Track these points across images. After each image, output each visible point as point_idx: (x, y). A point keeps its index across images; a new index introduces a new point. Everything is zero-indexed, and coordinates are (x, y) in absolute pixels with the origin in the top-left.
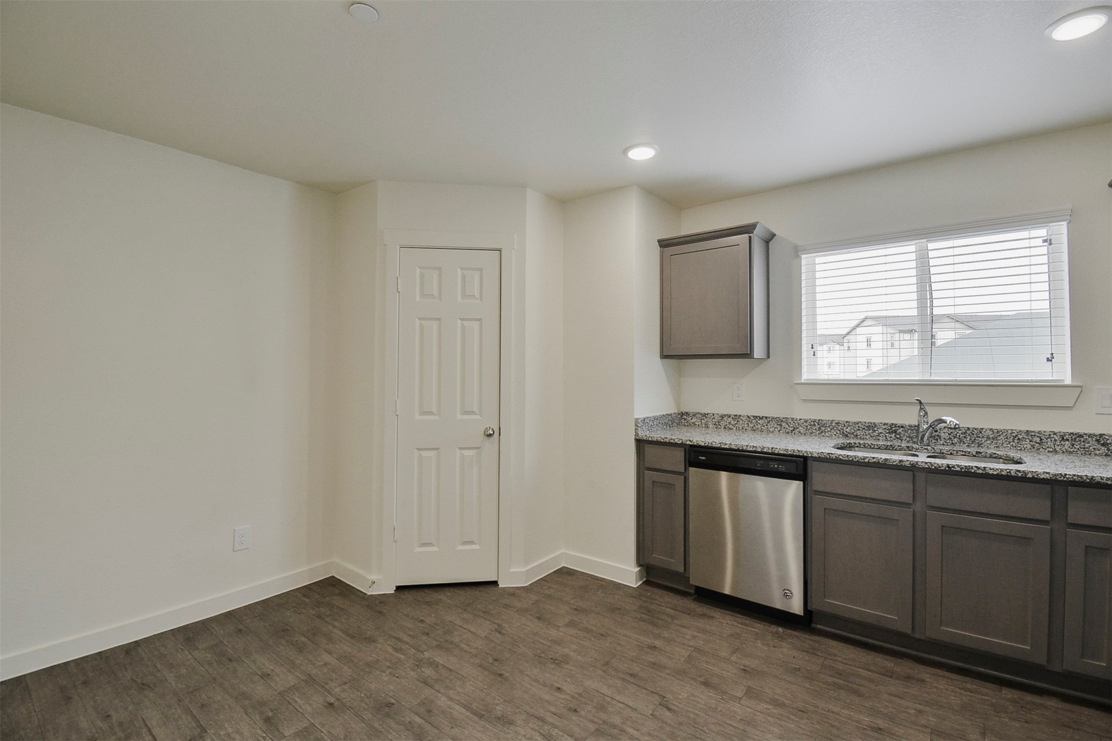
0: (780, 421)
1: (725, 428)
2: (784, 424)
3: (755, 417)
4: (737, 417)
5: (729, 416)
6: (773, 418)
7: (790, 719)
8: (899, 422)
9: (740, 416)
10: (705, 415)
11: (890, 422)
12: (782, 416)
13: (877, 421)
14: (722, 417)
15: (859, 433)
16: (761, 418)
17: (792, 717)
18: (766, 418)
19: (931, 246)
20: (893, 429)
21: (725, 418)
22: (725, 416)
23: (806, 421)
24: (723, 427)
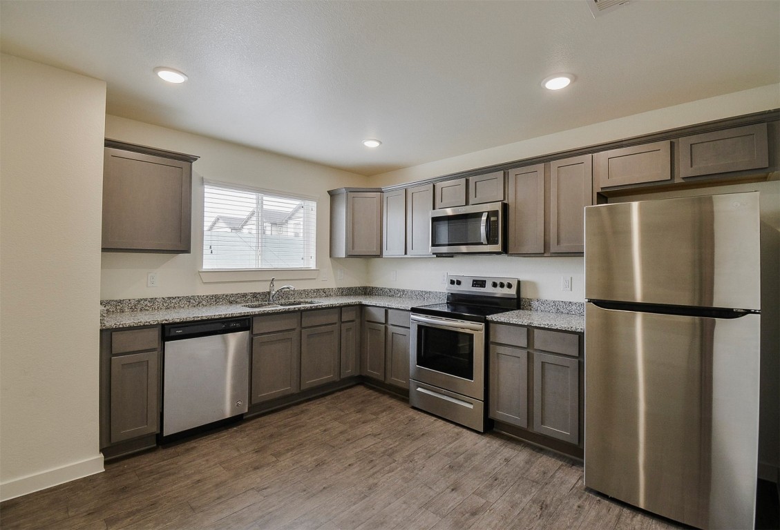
0: (188, 299)
1: (141, 310)
2: (192, 301)
3: (169, 298)
4: (153, 300)
5: (146, 300)
6: (184, 297)
7: (150, 513)
8: (257, 291)
9: (156, 299)
10: (120, 302)
11: (254, 292)
12: (190, 295)
13: (247, 292)
14: (139, 301)
15: (238, 300)
16: (174, 298)
17: (151, 511)
18: (178, 298)
19: (265, 198)
20: (255, 295)
21: (142, 302)
22: (142, 300)
23: (207, 297)
24: (139, 310)
